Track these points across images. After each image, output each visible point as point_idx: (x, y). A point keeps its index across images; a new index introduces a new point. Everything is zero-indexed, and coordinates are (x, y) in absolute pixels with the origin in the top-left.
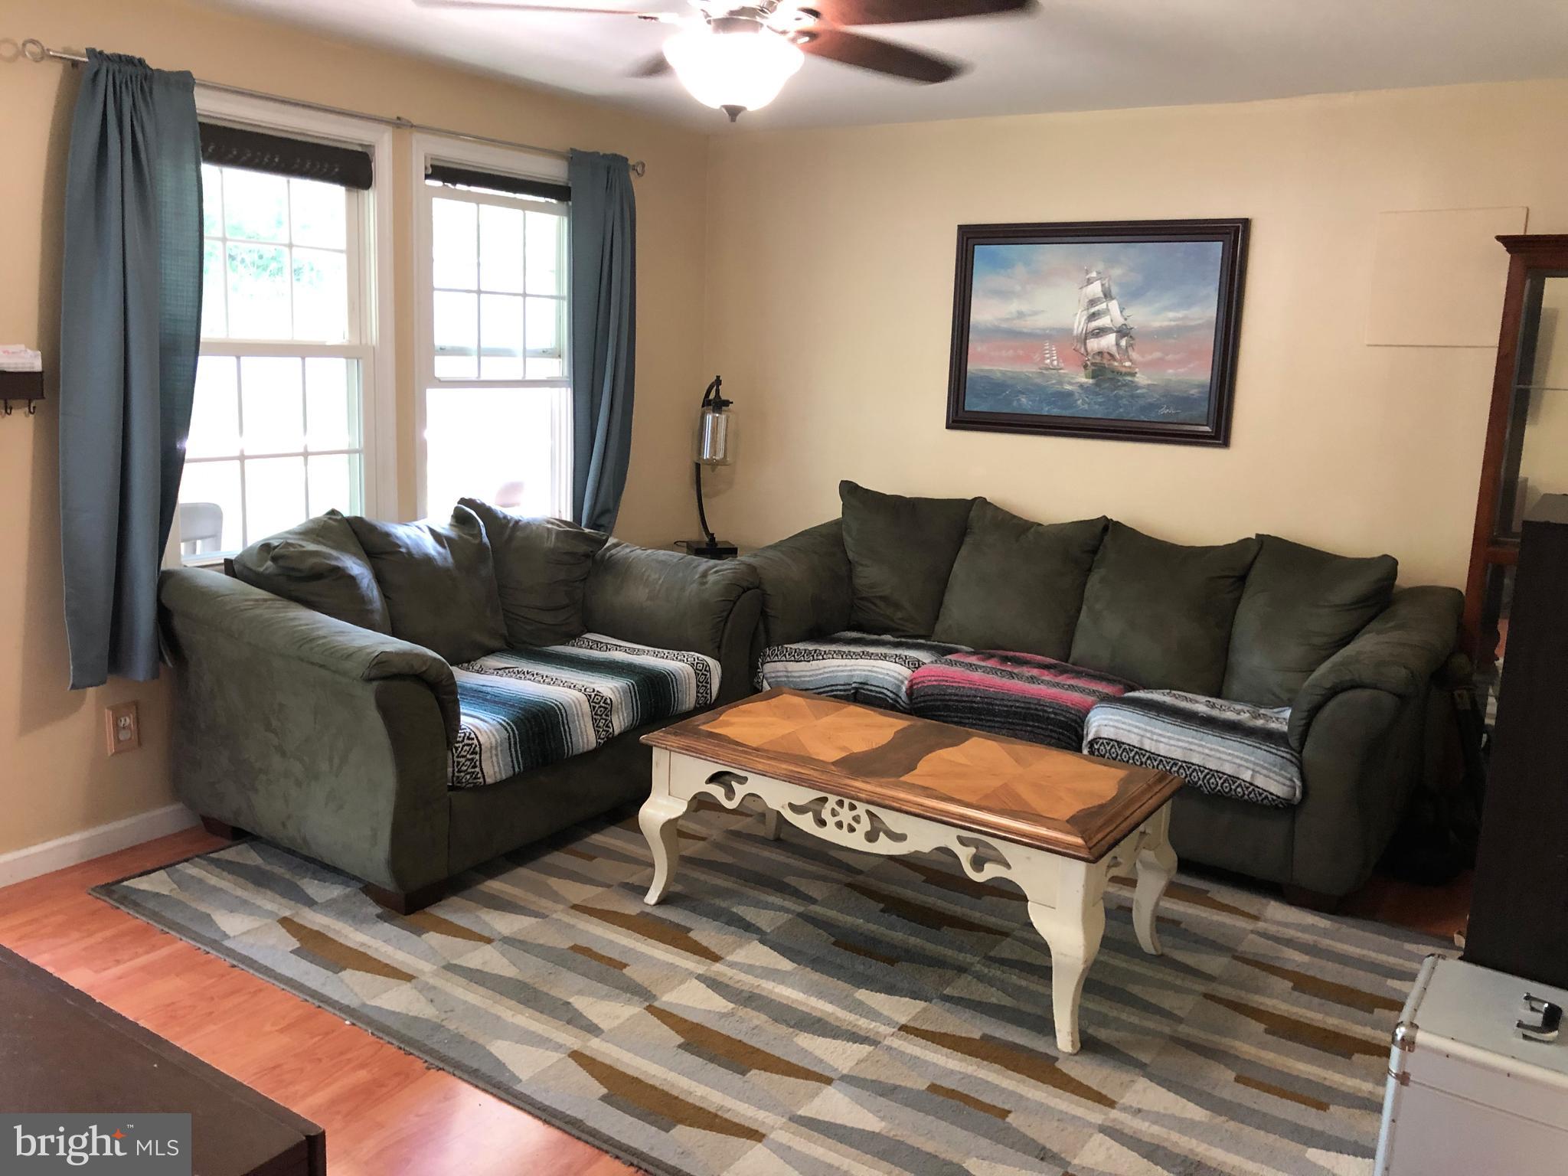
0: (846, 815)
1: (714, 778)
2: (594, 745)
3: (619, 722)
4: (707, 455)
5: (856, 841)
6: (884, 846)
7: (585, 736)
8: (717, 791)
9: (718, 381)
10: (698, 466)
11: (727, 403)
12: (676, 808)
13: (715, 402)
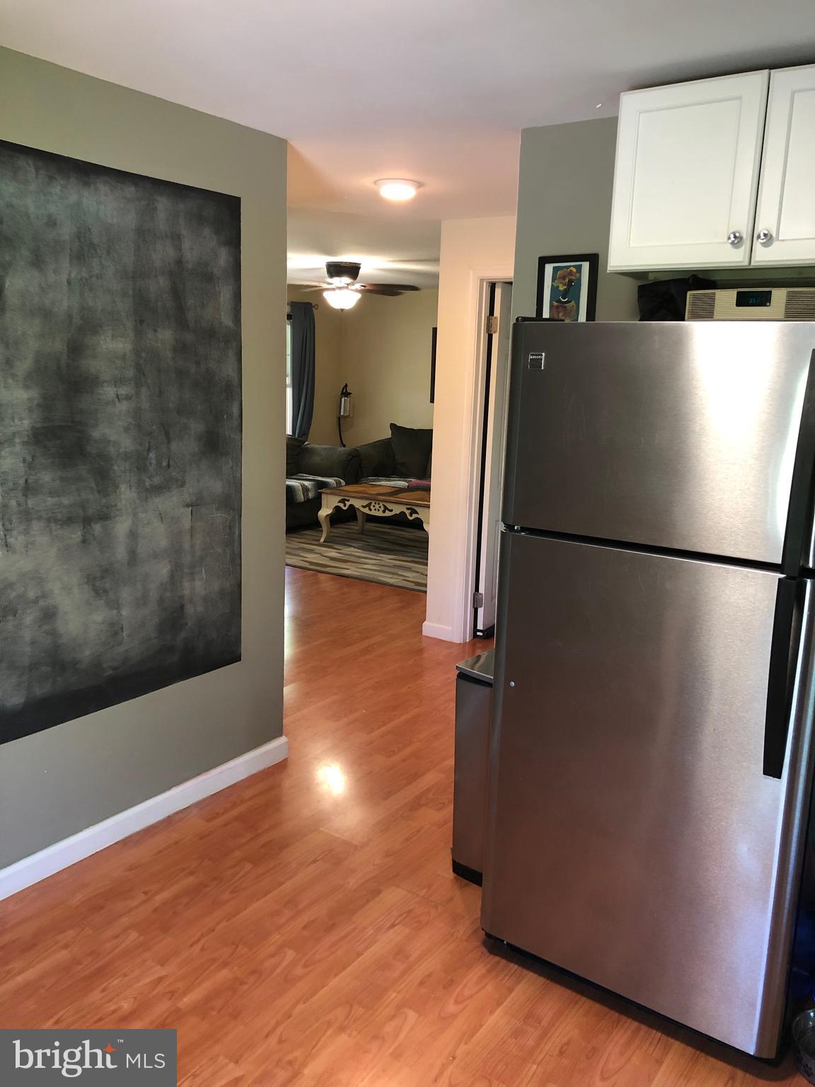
0: (377, 506)
1: (340, 502)
2: (303, 500)
3: (311, 495)
4: (342, 414)
5: (380, 514)
6: (388, 514)
7: (301, 497)
8: (341, 505)
9: (346, 386)
10: (339, 418)
11: (350, 394)
12: (329, 511)
13: (345, 393)
